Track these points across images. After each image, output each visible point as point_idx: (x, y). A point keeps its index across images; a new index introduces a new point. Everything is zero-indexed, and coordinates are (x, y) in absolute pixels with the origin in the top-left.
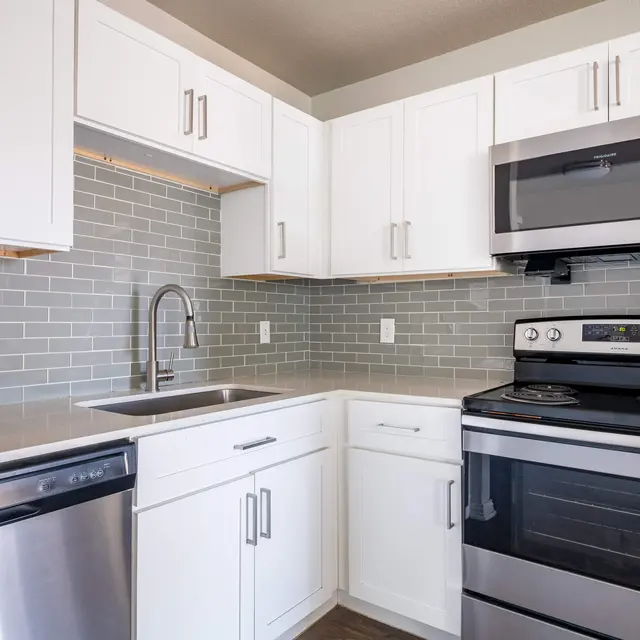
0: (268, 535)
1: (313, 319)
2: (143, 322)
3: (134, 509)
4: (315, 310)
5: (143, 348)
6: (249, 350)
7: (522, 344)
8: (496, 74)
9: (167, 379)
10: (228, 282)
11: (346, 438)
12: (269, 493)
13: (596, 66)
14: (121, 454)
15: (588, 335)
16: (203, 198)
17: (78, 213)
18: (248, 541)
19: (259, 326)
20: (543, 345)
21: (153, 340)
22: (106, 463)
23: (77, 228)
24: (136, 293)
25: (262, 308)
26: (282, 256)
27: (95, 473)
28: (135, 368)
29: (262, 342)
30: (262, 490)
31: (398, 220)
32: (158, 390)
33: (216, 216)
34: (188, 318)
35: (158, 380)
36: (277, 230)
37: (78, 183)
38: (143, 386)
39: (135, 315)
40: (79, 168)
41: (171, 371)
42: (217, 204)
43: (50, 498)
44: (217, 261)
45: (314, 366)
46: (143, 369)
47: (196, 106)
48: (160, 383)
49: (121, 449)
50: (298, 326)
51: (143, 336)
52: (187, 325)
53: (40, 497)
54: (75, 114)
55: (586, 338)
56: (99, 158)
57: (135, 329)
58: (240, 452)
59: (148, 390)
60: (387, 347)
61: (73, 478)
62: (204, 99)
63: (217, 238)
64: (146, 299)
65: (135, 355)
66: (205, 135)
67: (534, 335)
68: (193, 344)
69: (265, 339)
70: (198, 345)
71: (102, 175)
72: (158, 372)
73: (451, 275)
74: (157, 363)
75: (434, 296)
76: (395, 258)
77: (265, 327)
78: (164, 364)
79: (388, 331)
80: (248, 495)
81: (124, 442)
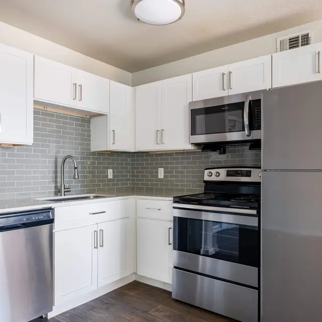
0: (102, 246)
1: (133, 168)
2: (59, 170)
3: (54, 231)
4: (133, 164)
5: (59, 180)
6: (104, 181)
7: (206, 178)
8: (193, 74)
9: (68, 191)
10: (94, 153)
11: (136, 214)
12: (102, 231)
13: (223, 74)
14: (49, 212)
15: (229, 174)
16: (83, 120)
17: (35, 129)
18: (95, 248)
19: (107, 171)
20: (214, 178)
21: (63, 177)
22: (45, 214)
23: (35, 135)
24: (56, 159)
25: (108, 164)
26: (113, 144)
27: (41, 217)
28: (56, 187)
29: (109, 178)
30: (100, 230)
31: (159, 129)
32: (64, 195)
33: (89, 127)
34: (75, 168)
35: (65, 192)
36: (112, 133)
37: (35, 118)
38: (59, 194)
39: (56, 167)
40: (35, 113)
41: (70, 189)
42: (89, 122)
43: (28, 223)
44: (89, 145)
45: (133, 188)
46: (59, 188)
47: (77, 89)
48: (65, 193)
49: (49, 210)
50: (125, 171)
51: (59, 175)
52: (75, 171)
53: (25, 222)
54: (34, 98)
55: (228, 175)
56: (42, 108)
57: (56, 172)
58: (92, 215)
59: (61, 195)
60: (161, 180)
61: (34, 218)
62: (81, 86)
63: (89, 136)
64: (60, 161)
65: (56, 182)
66: (81, 100)
67: (210, 174)
68: (77, 177)
69: (110, 176)
70: (78, 178)
71: (44, 114)
72: (64, 189)
73: (184, 150)
74: (64, 185)
75: (178, 159)
76: (159, 144)
77: (110, 172)
78: (67, 185)
79: (161, 173)
80: (95, 231)
81: (50, 208)
